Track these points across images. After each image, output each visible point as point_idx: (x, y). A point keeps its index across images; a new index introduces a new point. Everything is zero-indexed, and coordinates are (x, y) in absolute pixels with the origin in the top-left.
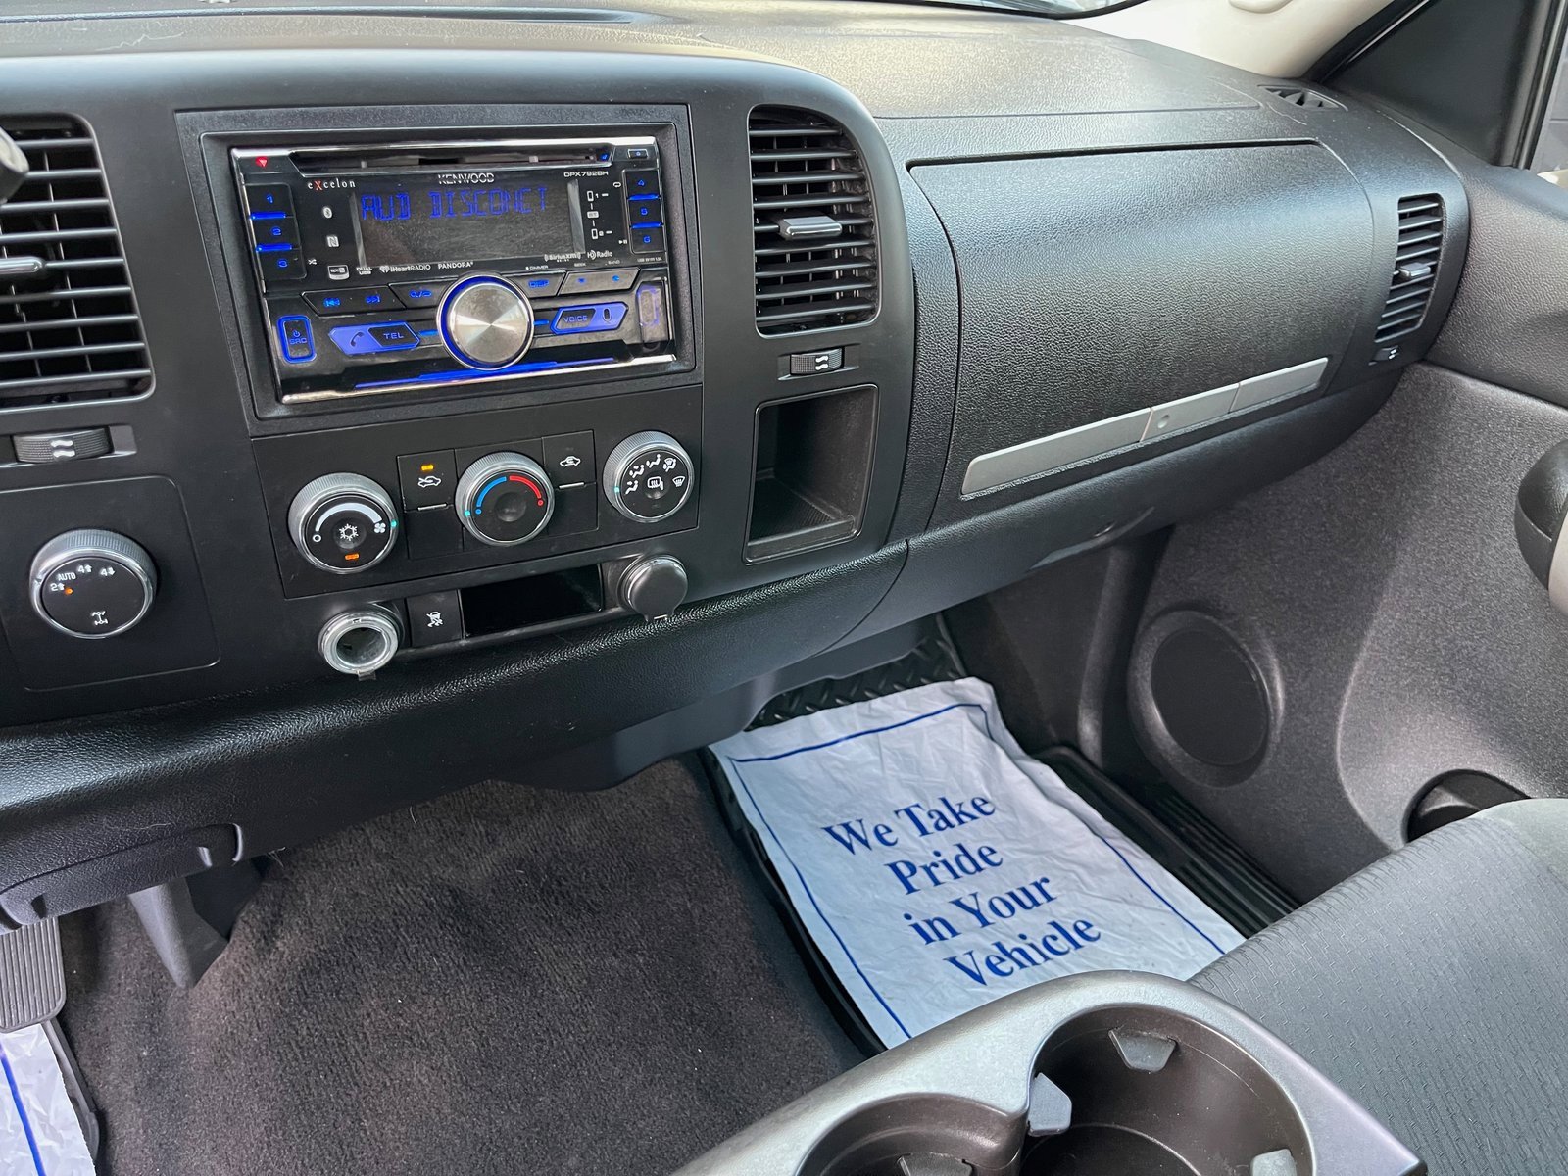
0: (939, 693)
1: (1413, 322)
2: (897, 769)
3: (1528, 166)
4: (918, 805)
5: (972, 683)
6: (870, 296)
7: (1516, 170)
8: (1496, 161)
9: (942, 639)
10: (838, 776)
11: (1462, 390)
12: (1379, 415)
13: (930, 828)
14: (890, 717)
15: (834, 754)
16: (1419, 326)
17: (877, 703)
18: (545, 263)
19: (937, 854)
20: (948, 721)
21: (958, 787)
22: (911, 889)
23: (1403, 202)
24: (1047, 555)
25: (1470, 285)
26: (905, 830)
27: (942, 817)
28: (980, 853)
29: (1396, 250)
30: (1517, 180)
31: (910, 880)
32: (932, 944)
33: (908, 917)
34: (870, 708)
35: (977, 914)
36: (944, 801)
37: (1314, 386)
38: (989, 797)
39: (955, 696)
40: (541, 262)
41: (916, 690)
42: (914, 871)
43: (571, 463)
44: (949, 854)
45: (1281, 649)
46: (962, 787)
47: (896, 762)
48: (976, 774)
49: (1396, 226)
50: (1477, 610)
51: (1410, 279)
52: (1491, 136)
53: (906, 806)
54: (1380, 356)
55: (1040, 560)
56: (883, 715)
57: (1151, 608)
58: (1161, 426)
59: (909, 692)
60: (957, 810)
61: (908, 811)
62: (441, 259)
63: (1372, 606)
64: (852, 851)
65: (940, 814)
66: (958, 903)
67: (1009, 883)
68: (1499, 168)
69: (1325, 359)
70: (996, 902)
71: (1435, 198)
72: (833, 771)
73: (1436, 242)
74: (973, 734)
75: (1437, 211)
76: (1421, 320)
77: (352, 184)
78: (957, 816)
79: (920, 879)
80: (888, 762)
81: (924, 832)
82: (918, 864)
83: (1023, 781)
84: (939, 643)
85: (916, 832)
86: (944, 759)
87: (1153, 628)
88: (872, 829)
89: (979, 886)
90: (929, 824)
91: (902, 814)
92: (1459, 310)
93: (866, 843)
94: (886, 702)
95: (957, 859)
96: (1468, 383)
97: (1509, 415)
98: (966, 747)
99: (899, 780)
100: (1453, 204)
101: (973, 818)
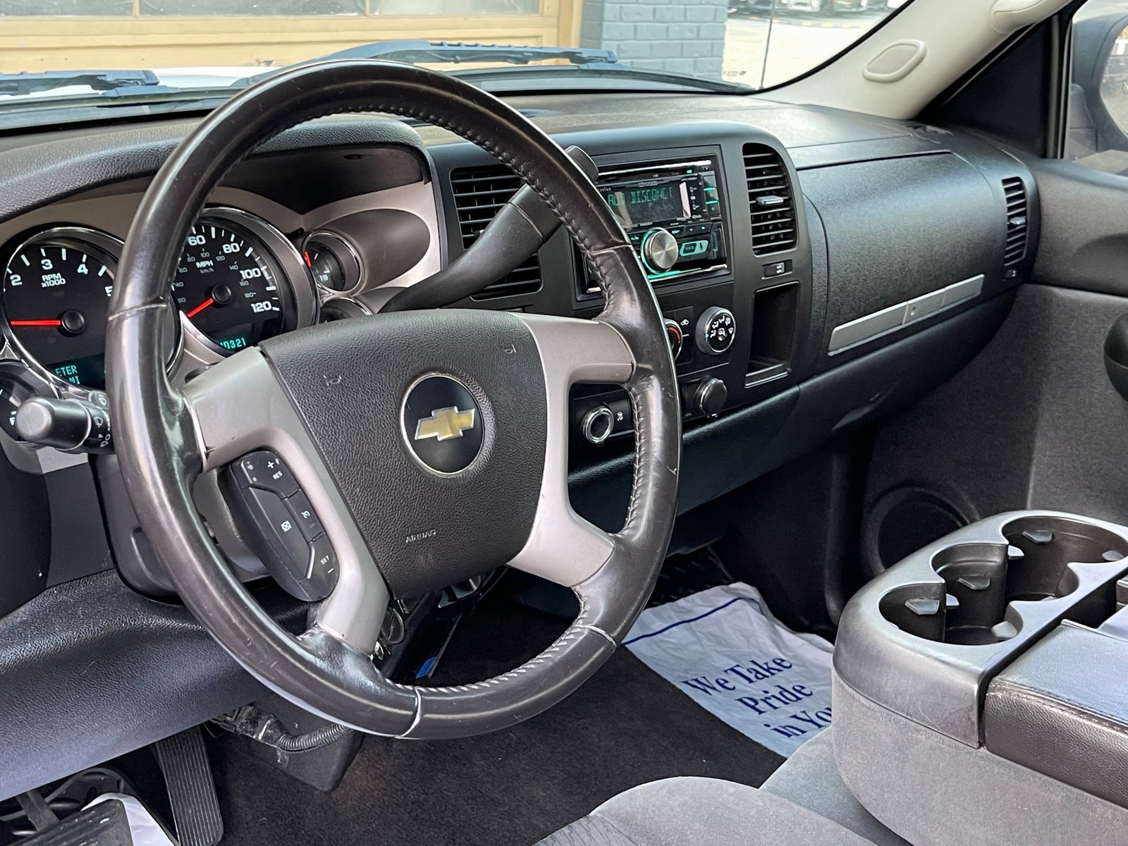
0: (722, 592)
1: (1020, 255)
2: (713, 645)
3: (1062, 156)
4: (738, 666)
5: (739, 586)
6: (793, 235)
7: (1056, 160)
8: (1044, 155)
9: (712, 556)
10: (673, 653)
11: (1056, 296)
12: (1007, 322)
13: (754, 679)
14: (694, 612)
15: (663, 638)
16: (1023, 257)
17: (682, 602)
18: (677, 222)
19: (766, 692)
20: (735, 610)
21: (761, 654)
22: (760, 712)
23: (1005, 182)
24: (839, 421)
25: (1045, 231)
26: (735, 679)
27: (757, 672)
28: (794, 688)
29: (1006, 210)
30: (1058, 165)
31: (757, 707)
32: (791, 737)
33: (768, 726)
34: (678, 606)
35: (811, 721)
36: (754, 662)
37: (979, 293)
38: (784, 658)
39: (734, 594)
40: (676, 221)
41: (705, 592)
42: (756, 703)
43: (685, 323)
44: (776, 692)
45: (974, 498)
46: (764, 654)
47: (709, 640)
48: (769, 643)
49: (1004, 196)
50: (1095, 437)
51: (1016, 226)
52: (1039, 141)
53: (731, 667)
54: (1008, 275)
55: (837, 422)
56: (688, 611)
57: (870, 496)
58: (912, 314)
59: (700, 593)
60: (765, 667)
61: (732, 670)
62: (642, 222)
63: (1030, 450)
64: (710, 694)
65: (754, 670)
66: (795, 717)
67: (823, 703)
68: (1046, 160)
69: (982, 276)
70: (820, 714)
71: (1017, 179)
72: (669, 650)
73: (1023, 205)
74: (757, 616)
75: (1020, 187)
76: (1025, 253)
77: (610, 189)
78: (767, 670)
79: (761, 706)
80: (704, 641)
81: (750, 681)
82: (757, 698)
83: (803, 645)
84: (710, 558)
85: (746, 682)
86: (742, 635)
87: (875, 511)
88: (714, 681)
89: (804, 707)
90: (752, 676)
91: (729, 672)
92: (1043, 246)
93: (714, 688)
94: (688, 601)
95: (781, 693)
96: (1057, 291)
97: (1088, 306)
98: (755, 625)
99: (718, 652)
100: (1028, 181)
101: (779, 670)
